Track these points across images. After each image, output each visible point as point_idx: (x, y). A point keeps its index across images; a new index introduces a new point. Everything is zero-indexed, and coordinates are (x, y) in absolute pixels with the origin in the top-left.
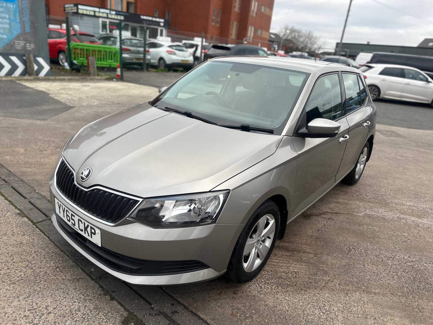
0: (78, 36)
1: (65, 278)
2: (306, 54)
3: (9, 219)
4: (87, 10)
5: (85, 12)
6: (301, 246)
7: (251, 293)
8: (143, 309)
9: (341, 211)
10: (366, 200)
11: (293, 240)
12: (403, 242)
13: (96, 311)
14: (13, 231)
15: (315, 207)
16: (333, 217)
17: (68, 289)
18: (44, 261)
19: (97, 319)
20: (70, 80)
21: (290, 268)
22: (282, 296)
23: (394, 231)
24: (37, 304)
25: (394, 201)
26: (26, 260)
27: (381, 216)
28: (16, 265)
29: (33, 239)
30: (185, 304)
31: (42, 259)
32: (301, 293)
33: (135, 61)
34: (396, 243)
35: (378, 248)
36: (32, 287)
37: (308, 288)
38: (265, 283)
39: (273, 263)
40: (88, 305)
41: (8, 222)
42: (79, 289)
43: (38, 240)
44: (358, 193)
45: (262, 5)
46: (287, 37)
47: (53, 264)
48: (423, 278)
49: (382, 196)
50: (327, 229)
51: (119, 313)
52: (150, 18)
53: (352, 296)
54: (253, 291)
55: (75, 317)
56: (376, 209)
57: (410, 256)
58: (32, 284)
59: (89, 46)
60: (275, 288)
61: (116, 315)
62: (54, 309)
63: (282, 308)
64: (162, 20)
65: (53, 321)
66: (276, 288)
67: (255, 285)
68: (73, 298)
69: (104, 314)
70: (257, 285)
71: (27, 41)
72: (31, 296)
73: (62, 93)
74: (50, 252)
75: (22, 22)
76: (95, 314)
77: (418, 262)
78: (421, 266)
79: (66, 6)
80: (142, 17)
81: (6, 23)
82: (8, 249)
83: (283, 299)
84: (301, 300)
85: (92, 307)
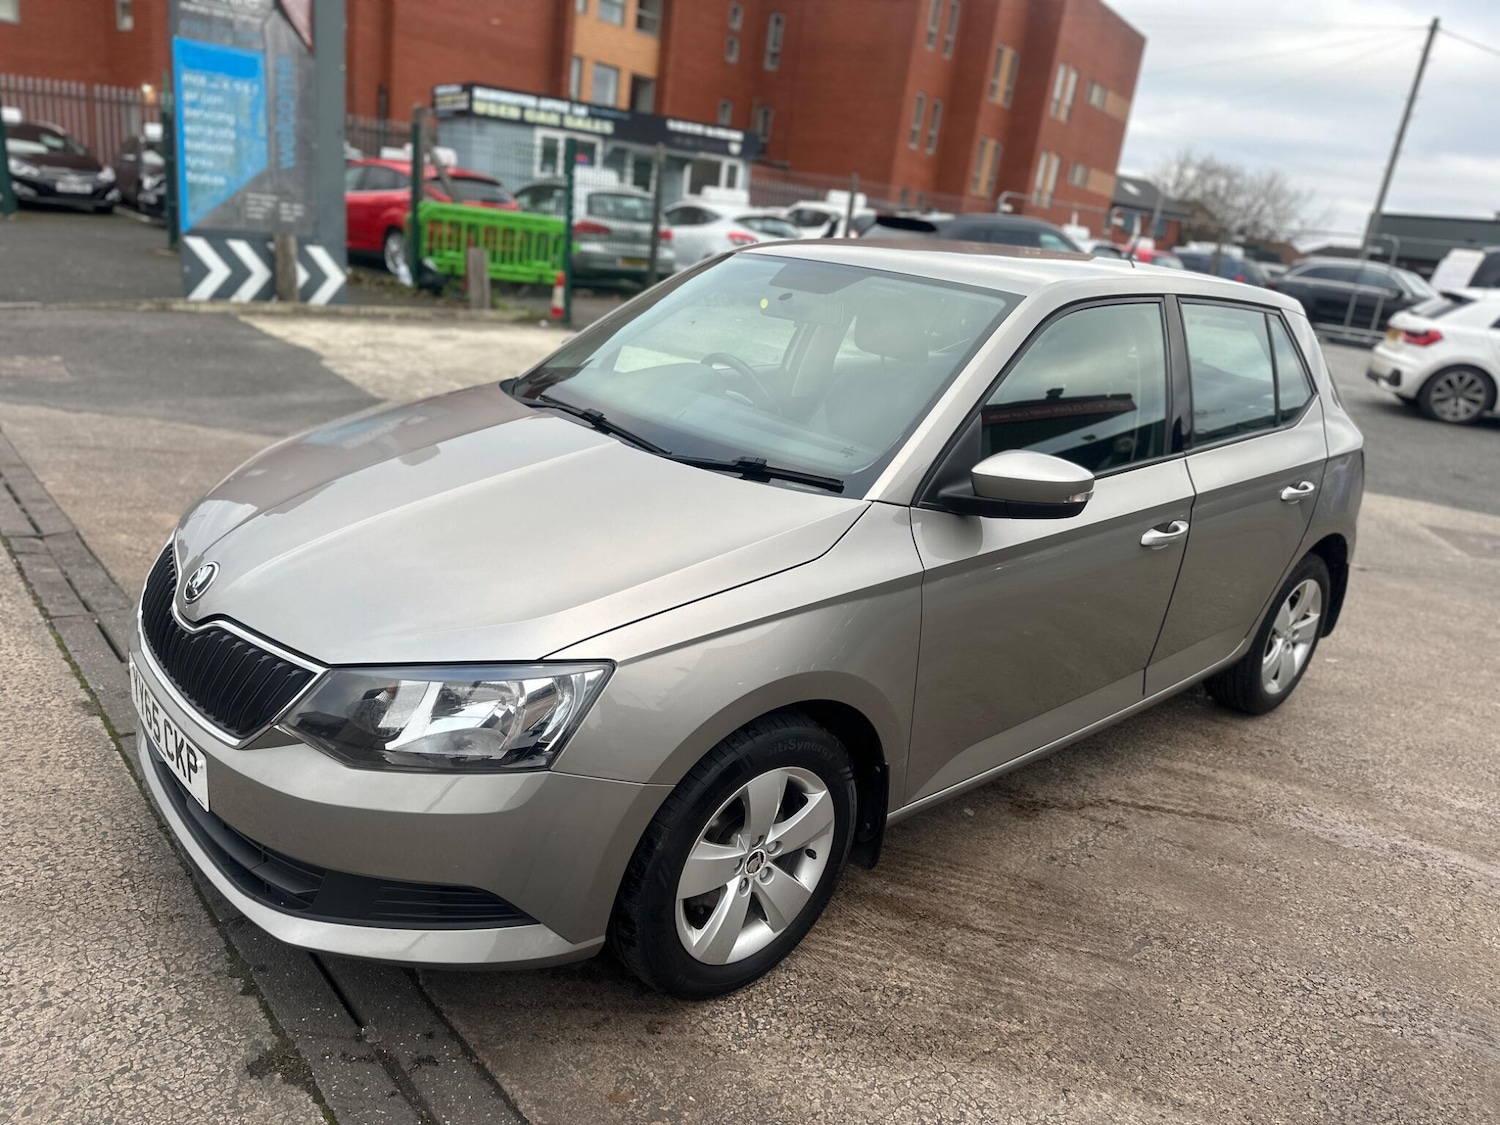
0: (448, 181)
1: (134, 907)
2: (1237, 253)
3: (51, 716)
4: (498, 103)
5: (493, 110)
6: (962, 907)
7: (710, 1037)
8: (327, 1036)
9: (1167, 803)
10: (1287, 772)
11: (940, 882)
12: (1378, 937)
13: (185, 1021)
14: (46, 752)
15: (1072, 780)
16: (1130, 819)
17: (129, 942)
18: (97, 852)
19: (178, 1045)
20: (402, 320)
21: (887, 973)
22: (816, 1062)
23: (1355, 896)
24: (21, 973)
25: (1402, 789)
26: (46, 841)
27: (1326, 837)
28: (14, 852)
29: (93, 783)
30: (467, 1040)
31: (94, 843)
32: (892, 1064)
33: (621, 265)
34: (1344, 940)
35: (1264, 948)
36: (29, 920)
37: (922, 1049)
38: (774, 1013)
39: (832, 951)
40: (167, 997)
41: (44, 723)
42: (162, 945)
43: (108, 786)
44: (1266, 748)
45: (1093, 82)
46: (1186, 193)
47: (119, 862)
48: (1405, 1078)
49: (1364, 765)
50: (1088, 859)
51: (249, 1034)
52: (698, 129)
53: (1083, 1100)
54: (720, 1031)
55: (116, 1026)
56: (1314, 811)
57: (1385, 993)
58: (34, 912)
59: (476, 215)
60: (804, 1031)
61: (240, 1041)
62: (66, 994)
63: (797, 1103)
64: (737, 136)
65: (46, 1029)
66: (806, 1034)
67: (735, 1013)
68: (131, 971)
69: (203, 1031)
70: (743, 1015)
71: (282, 194)
72: (15, 949)
73: (363, 358)
74: (128, 825)
75: (273, 138)
76: (178, 1029)
77: (1406, 1018)
78: (1415, 1035)
79: (441, 90)
80: (673, 125)
81: (225, 141)
82: (10, 803)
83: (814, 1075)
84: (882, 1086)
85: (178, 1003)
